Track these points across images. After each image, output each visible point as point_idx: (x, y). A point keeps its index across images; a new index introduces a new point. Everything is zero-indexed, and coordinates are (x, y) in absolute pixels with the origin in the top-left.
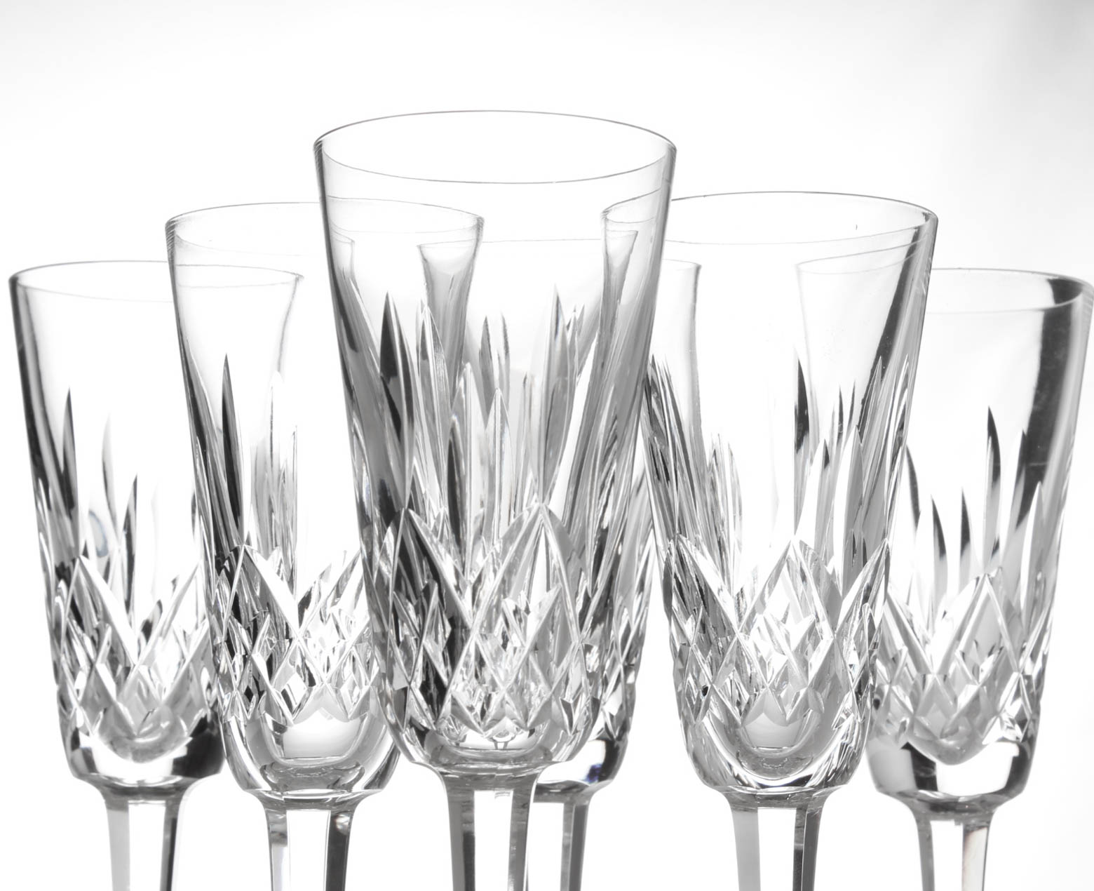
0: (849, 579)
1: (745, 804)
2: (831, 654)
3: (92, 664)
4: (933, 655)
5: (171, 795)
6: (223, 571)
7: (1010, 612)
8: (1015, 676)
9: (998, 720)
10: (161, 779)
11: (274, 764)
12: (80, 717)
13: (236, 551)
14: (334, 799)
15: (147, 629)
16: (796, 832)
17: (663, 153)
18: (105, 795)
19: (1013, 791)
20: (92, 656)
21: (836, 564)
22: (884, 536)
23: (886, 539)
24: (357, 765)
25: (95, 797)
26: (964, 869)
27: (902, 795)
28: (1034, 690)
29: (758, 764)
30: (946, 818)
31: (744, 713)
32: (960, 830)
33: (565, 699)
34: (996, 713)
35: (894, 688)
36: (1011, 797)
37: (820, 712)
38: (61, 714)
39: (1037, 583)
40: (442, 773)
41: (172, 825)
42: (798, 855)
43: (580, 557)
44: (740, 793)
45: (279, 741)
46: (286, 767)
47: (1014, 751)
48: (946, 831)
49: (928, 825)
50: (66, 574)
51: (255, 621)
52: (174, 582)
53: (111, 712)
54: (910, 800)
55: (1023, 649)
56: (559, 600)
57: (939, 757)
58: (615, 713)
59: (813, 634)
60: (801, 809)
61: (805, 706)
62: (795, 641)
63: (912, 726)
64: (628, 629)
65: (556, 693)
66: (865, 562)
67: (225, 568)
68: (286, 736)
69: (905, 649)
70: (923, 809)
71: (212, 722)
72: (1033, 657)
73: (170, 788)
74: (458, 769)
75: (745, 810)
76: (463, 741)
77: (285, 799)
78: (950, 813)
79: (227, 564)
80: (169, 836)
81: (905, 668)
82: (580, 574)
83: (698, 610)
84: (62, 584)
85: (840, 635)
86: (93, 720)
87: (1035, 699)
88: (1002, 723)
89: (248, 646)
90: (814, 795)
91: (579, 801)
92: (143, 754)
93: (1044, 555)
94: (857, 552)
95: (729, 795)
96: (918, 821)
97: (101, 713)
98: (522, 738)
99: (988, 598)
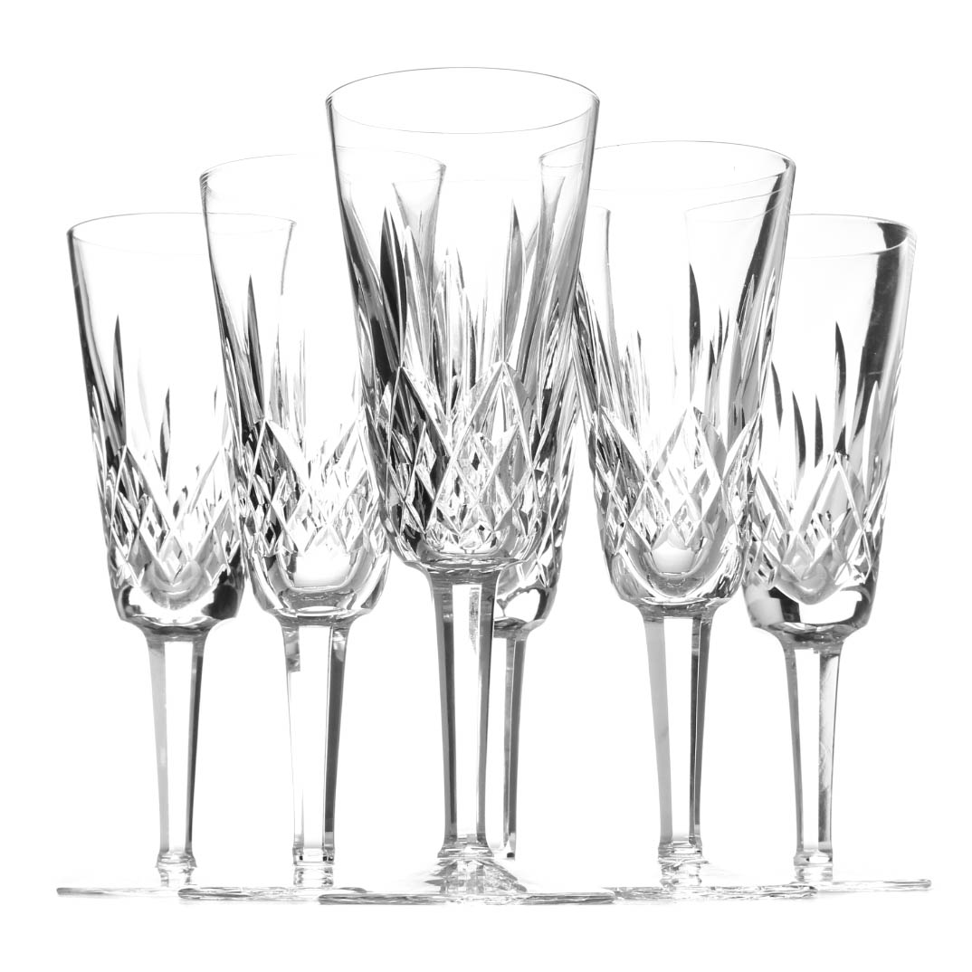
0: (732, 439)
1: (655, 615)
2: (718, 498)
3: (135, 530)
4: (796, 520)
5: (197, 634)
6: (248, 442)
7: (855, 483)
8: (859, 533)
9: (847, 568)
10: (190, 619)
11: (288, 590)
12: (127, 571)
13: (258, 425)
14: (335, 616)
15: (176, 510)
16: (693, 639)
17: (589, 104)
18: (146, 635)
19: (860, 622)
20: (137, 524)
21: (723, 429)
22: (758, 407)
23: (760, 409)
24: (352, 591)
25: (138, 637)
26: (821, 687)
27: (772, 628)
28: (873, 546)
29: (663, 584)
30: (807, 646)
31: (652, 543)
32: (818, 656)
33: (522, 510)
34: (845, 560)
35: (766, 543)
36: (857, 628)
37: (712, 539)
38: (111, 570)
39: (875, 466)
40: (429, 570)
41: (199, 662)
42: (695, 659)
43: (533, 404)
44: (650, 605)
45: (291, 578)
46: (297, 593)
47: (858, 597)
48: (807, 658)
49: (793, 653)
50: (115, 461)
51: (273, 478)
52: (198, 469)
53: (152, 568)
54: (778, 632)
55: (865, 515)
56: (516, 436)
57: (802, 599)
58: (547, 566)
59: (704, 480)
60: (697, 619)
61: (700, 533)
62: (692, 484)
63: (779, 575)
64: (557, 500)
65: (514, 506)
66: (744, 425)
67: (249, 439)
68: (296, 575)
69: (773, 512)
70: (790, 640)
71: (231, 575)
72: (872, 522)
73: (196, 629)
74: (440, 565)
75: (654, 621)
76: (442, 549)
77: (299, 617)
78: (810, 642)
79: (250, 436)
80: (195, 671)
81: (773, 531)
82: (532, 416)
83: (616, 465)
84: (112, 470)
85: (726, 483)
86: (138, 573)
87: (875, 554)
88: (850, 569)
89: (269, 497)
90: (707, 605)
91: (519, 638)
92: (177, 603)
93: (880, 443)
94: (738, 420)
95: (640, 606)
96: (785, 650)
97: (143, 570)
98: (486, 547)
99: (838, 476)
